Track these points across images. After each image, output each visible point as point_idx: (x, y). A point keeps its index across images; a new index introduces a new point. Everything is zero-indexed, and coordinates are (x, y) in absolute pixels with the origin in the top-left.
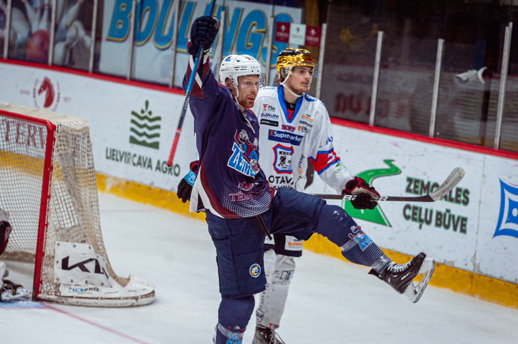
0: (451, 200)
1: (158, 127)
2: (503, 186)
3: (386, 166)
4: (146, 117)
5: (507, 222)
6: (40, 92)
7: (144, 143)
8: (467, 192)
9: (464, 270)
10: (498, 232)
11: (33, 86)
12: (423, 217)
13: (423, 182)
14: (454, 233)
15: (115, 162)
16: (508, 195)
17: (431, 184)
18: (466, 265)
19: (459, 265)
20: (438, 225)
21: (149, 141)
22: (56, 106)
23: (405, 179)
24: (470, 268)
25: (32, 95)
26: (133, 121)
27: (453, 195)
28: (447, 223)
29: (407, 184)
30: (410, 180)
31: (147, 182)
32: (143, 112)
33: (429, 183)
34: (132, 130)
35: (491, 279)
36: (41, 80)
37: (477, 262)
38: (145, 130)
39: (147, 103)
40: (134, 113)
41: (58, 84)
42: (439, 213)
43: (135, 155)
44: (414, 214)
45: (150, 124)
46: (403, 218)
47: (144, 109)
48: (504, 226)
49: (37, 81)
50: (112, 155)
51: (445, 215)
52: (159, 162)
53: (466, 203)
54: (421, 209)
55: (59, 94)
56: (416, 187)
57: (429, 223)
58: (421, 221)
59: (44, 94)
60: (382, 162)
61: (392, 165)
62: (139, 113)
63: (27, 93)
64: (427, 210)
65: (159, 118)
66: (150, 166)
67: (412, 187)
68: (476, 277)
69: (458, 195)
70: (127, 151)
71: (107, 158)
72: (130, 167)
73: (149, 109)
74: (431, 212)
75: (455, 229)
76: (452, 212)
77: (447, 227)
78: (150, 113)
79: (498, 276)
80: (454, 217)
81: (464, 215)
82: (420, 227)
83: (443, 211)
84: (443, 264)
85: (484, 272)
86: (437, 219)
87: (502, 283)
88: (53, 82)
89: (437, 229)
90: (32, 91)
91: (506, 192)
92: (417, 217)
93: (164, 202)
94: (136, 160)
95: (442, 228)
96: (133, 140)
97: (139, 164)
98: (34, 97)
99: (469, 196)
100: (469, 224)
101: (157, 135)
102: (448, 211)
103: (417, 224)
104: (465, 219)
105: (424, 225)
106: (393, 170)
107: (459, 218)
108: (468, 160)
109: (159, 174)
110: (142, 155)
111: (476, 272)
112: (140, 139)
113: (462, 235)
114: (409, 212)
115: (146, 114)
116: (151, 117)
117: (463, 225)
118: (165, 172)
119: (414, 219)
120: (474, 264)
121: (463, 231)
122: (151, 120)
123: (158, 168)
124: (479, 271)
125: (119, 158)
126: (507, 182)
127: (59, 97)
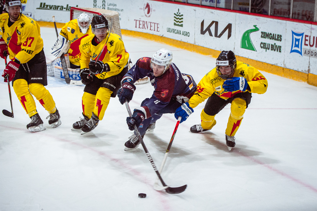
0: (276, 40)
1: (182, 18)
2: (293, 33)
3: (254, 28)
4: (178, 15)
5: (295, 47)
6: (146, 8)
7: (178, 25)
8: (281, 36)
9: (281, 67)
10: (292, 51)
11: (143, 7)
12: (267, 47)
13: (266, 33)
14: (277, 52)
15: (170, 33)
16: (295, 36)
17: (269, 34)
18: (281, 65)
19: (279, 65)
20: (272, 50)
21: (180, 24)
22: (151, 13)
23: (261, 32)
24: (283, 66)
25: (143, 9)
26: (175, 17)
27: (277, 38)
28: (275, 49)
29: (261, 34)
30: (262, 33)
31: (180, 40)
32: (177, 13)
33: (268, 33)
34: (175, 20)
35: (290, 70)
36: (146, 4)
37: (285, 63)
38: (178, 20)
39: (179, 10)
40: (175, 14)
41: (151, 5)
42: (272, 45)
43: (176, 30)
44: (264, 46)
45: (180, 18)
46: (260, 48)
47: (178, 12)
48: (294, 49)
49: (145, 4)
50: (169, 30)
51: (274, 45)
52: (183, 32)
53: (281, 40)
54: (266, 44)
55: (152, 9)
56: (264, 35)
57: (269, 49)
58: (266, 48)
59: (147, 9)
60: (253, 26)
61: (256, 27)
62: (176, 13)
63: (141, 9)
64: (268, 44)
65: (182, 15)
66: (180, 34)
67: (263, 35)
68: (285, 69)
69: (278, 38)
70: (173, 28)
71: (167, 31)
72: (174, 34)
73: (179, 12)
74: (269, 45)
75: (277, 51)
76: (276, 44)
77: (275, 50)
78: (180, 13)
79: (292, 68)
80: (277, 46)
81: (280, 45)
82: (266, 51)
83: (273, 44)
84: (274, 65)
85: (287, 67)
86: (272, 47)
87: (294, 71)
88: (150, 4)
89: (271, 51)
90: (143, 8)
91: (294, 35)
92: (265, 47)
93: (185, 47)
94: (176, 32)
95: (273, 50)
96: (175, 24)
97: (177, 33)
98: (144, 10)
99: (282, 38)
100: (282, 48)
101: (182, 22)
102: (275, 44)
103: (265, 50)
104: (280, 47)
105: (267, 50)
106: (256, 29)
107: (278, 46)
108: (281, 23)
109: (183, 36)
110: (178, 29)
111: (285, 67)
112: (177, 23)
113: (280, 53)
114: (262, 45)
115: (179, 14)
116: (180, 15)
117: (280, 49)
118: (185, 35)
119: (264, 48)
120: (284, 64)
121: (280, 51)
122: (180, 16)
123: (183, 34)
124: (286, 67)
125: (171, 31)
126: (295, 31)
127: (152, 10)
